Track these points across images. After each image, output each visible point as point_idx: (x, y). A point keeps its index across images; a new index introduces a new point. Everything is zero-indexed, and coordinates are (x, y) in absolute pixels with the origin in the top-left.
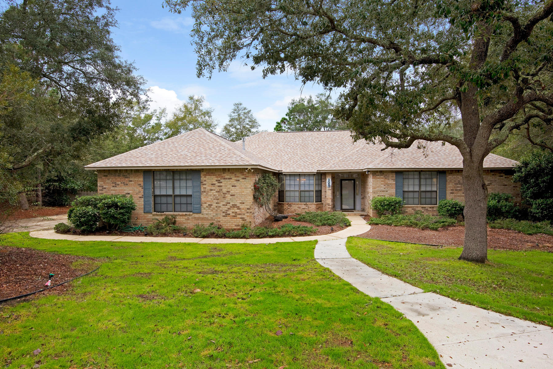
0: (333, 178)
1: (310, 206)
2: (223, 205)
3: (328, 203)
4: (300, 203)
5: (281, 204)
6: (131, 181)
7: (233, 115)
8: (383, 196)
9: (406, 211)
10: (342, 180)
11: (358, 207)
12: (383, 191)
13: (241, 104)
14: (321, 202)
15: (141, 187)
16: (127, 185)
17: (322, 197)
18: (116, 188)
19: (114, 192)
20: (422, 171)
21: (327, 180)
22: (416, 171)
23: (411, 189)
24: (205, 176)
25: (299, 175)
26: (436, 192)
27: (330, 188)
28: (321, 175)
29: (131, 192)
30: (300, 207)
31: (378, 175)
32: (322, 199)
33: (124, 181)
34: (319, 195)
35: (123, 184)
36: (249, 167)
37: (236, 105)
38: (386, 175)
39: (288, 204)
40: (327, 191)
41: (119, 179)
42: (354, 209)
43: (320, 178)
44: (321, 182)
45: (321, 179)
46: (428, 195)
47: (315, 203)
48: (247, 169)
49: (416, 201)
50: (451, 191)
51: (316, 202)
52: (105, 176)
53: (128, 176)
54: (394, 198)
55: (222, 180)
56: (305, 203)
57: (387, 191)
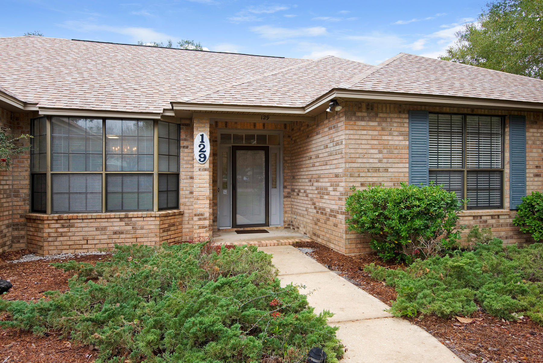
0: (214, 134)
1: (140, 223)
3: (199, 211)
4: (104, 214)
5: (35, 220)
10: (235, 149)
11: (276, 218)
12: (377, 170)
14: (177, 207)
17: (181, 192)
21: (197, 140)
23: (444, 164)
25: (104, 120)
26: (501, 172)
27: (207, 165)
30: (104, 229)
32: (182, 201)
34: (172, 187)
38: (384, 120)
39: (60, 219)
40: (196, 173)
42: (267, 224)
43: (173, 136)
44: (179, 147)
45: (178, 140)
46: (483, 181)
47: (155, 212)
50: (536, 171)
51: (160, 209)
56: (122, 214)
57: (386, 170)
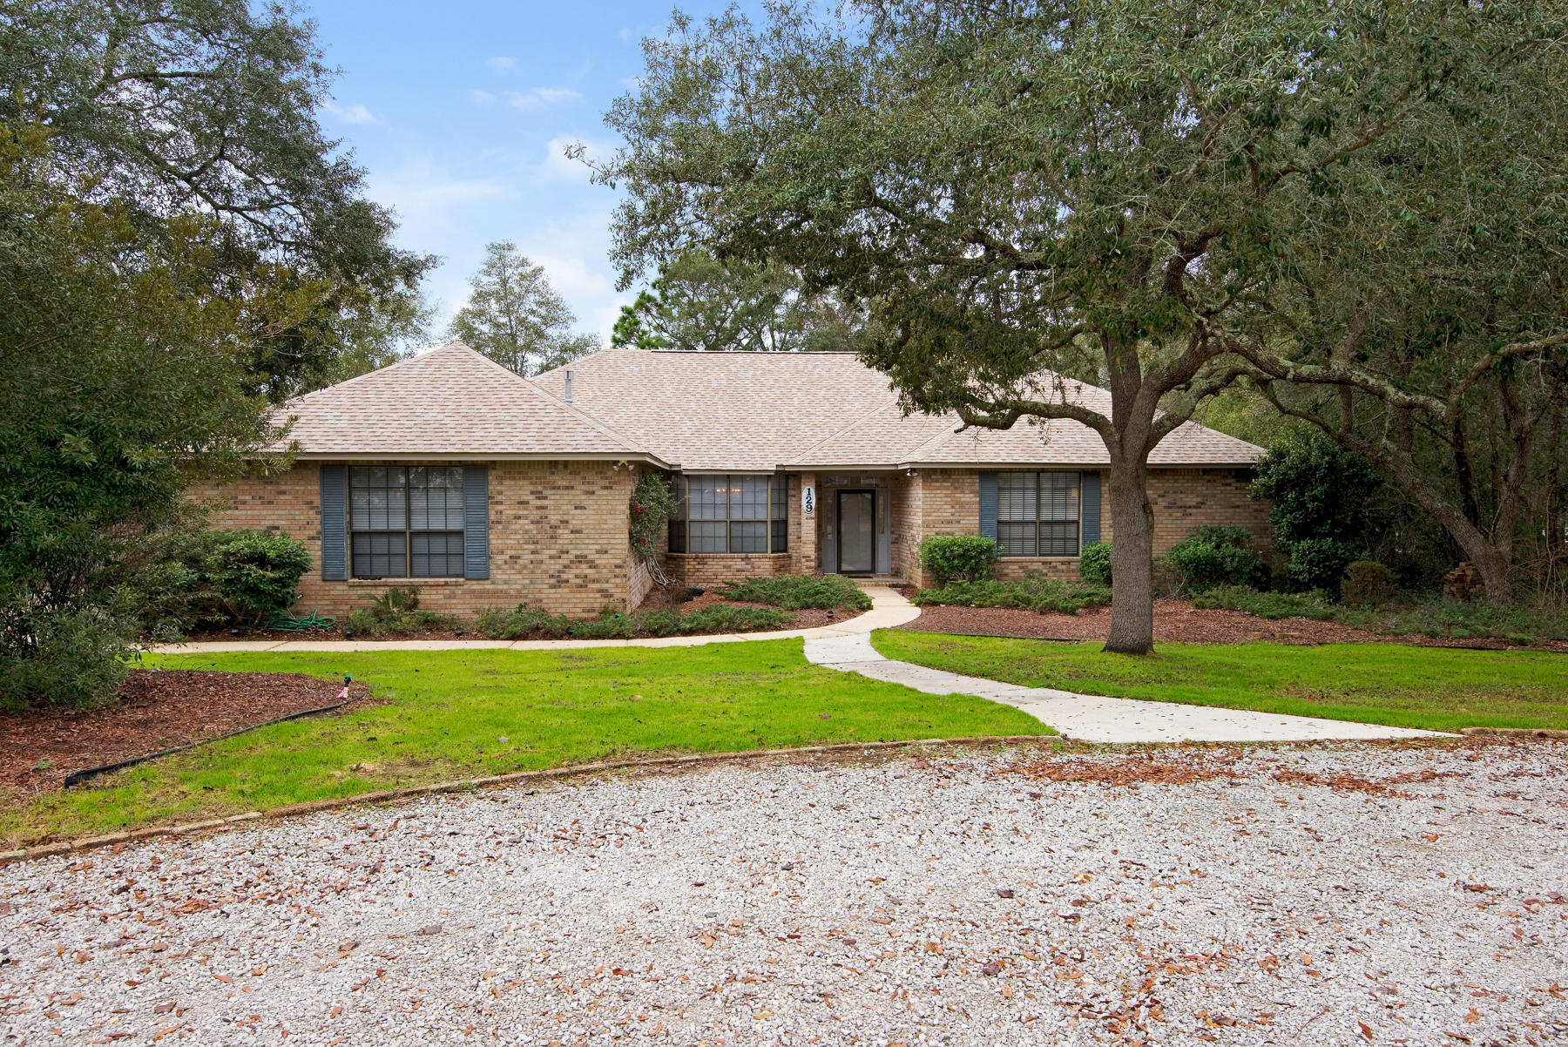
0: (819, 488)
1: (758, 563)
2: (551, 557)
3: (806, 554)
4: (729, 555)
5: (675, 558)
6: (284, 493)
7: (485, 279)
8: (948, 534)
9: (1006, 571)
10: (840, 492)
11: (883, 563)
12: (949, 522)
13: (510, 248)
14: (786, 551)
15: (312, 508)
16: (271, 503)
17: (790, 537)
18: (236, 512)
19: (231, 522)
20: (1043, 470)
21: (805, 494)
22: (1029, 471)
23: (1017, 517)
24: (501, 480)
25: (729, 478)
26: (1078, 523)
27: (813, 515)
28: (786, 480)
29: (283, 523)
30: (730, 567)
31: (937, 481)
32: (790, 545)
33: (261, 494)
34: (782, 533)
35: (258, 502)
36: (623, 459)
37: (494, 248)
38: (957, 481)
39: (697, 558)
40: (804, 521)
41: (246, 487)
42: (873, 571)
43: (783, 486)
44: (787, 496)
45: (787, 490)
46: (1058, 530)
47: (769, 554)
48: (616, 463)
49: (1030, 545)
51: (772, 552)
53: (274, 478)
54: (975, 539)
55: (546, 493)
56: (744, 555)
57: (958, 522)
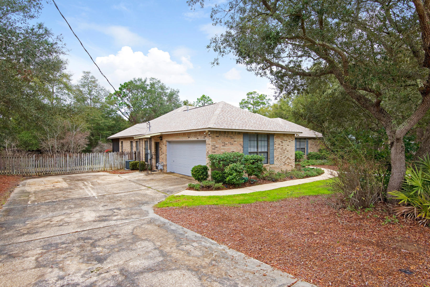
2: (284, 158)
6: (235, 141)
15: (241, 146)
16: (232, 144)
18: (225, 147)
19: (223, 150)
24: (276, 138)
29: (235, 150)
33: (230, 142)
35: (230, 144)
41: (227, 140)
52: (217, 136)
53: (233, 137)
55: (283, 142)
